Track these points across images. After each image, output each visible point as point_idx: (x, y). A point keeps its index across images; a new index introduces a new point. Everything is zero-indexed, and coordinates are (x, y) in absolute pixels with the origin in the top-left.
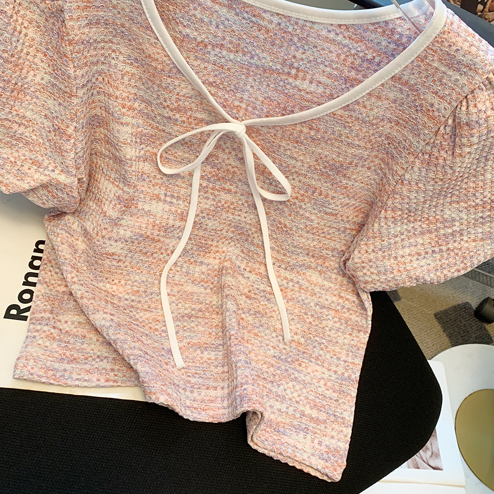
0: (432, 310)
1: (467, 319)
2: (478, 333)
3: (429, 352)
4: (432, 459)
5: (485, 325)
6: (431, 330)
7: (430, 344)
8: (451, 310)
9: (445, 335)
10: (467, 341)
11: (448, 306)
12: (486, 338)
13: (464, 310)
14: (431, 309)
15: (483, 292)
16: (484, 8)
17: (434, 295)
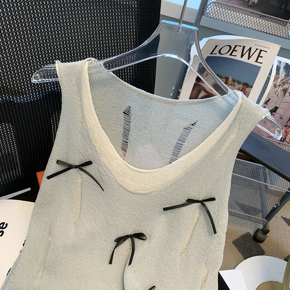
0: (231, 239)
1: (250, 242)
2: (257, 250)
3: (233, 264)
5: (259, 244)
6: (232, 251)
7: (232, 260)
8: (241, 238)
9: (240, 253)
10: (252, 255)
11: (239, 236)
12: (261, 252)
13: (247, 237)
15: (255, 225)
17: (230, 231)
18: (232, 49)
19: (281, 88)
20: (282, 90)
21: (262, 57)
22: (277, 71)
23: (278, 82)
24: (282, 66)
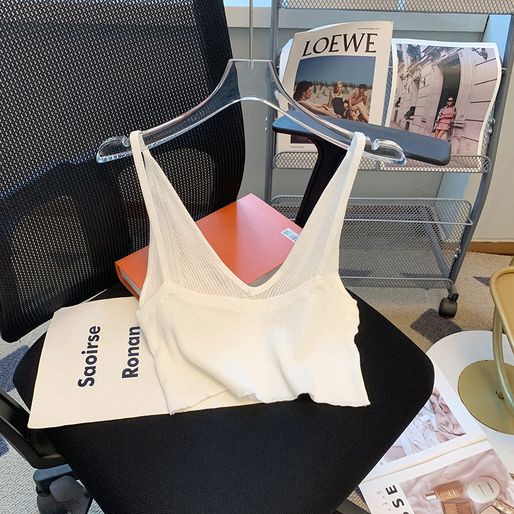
2: (448, 328)
4: (454, 429)
5: (451, 320)
8: (421, 318)
9: (425, 338)
10: (443, 335)
11: (418, 317)
12: (455, 328)
13: (430, 315)
14: (406, 323)
15: (438, 297)
16: (349, 104)
18: (331, 43)
19: (411, 79)
20: (413, 81)
21: (373, 43)
22: (399, 58)
23: (405, 72)
24: (404, 50)
